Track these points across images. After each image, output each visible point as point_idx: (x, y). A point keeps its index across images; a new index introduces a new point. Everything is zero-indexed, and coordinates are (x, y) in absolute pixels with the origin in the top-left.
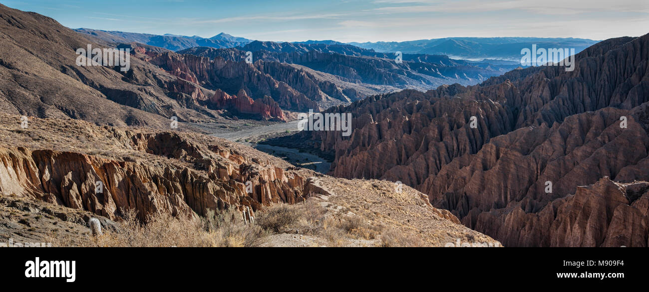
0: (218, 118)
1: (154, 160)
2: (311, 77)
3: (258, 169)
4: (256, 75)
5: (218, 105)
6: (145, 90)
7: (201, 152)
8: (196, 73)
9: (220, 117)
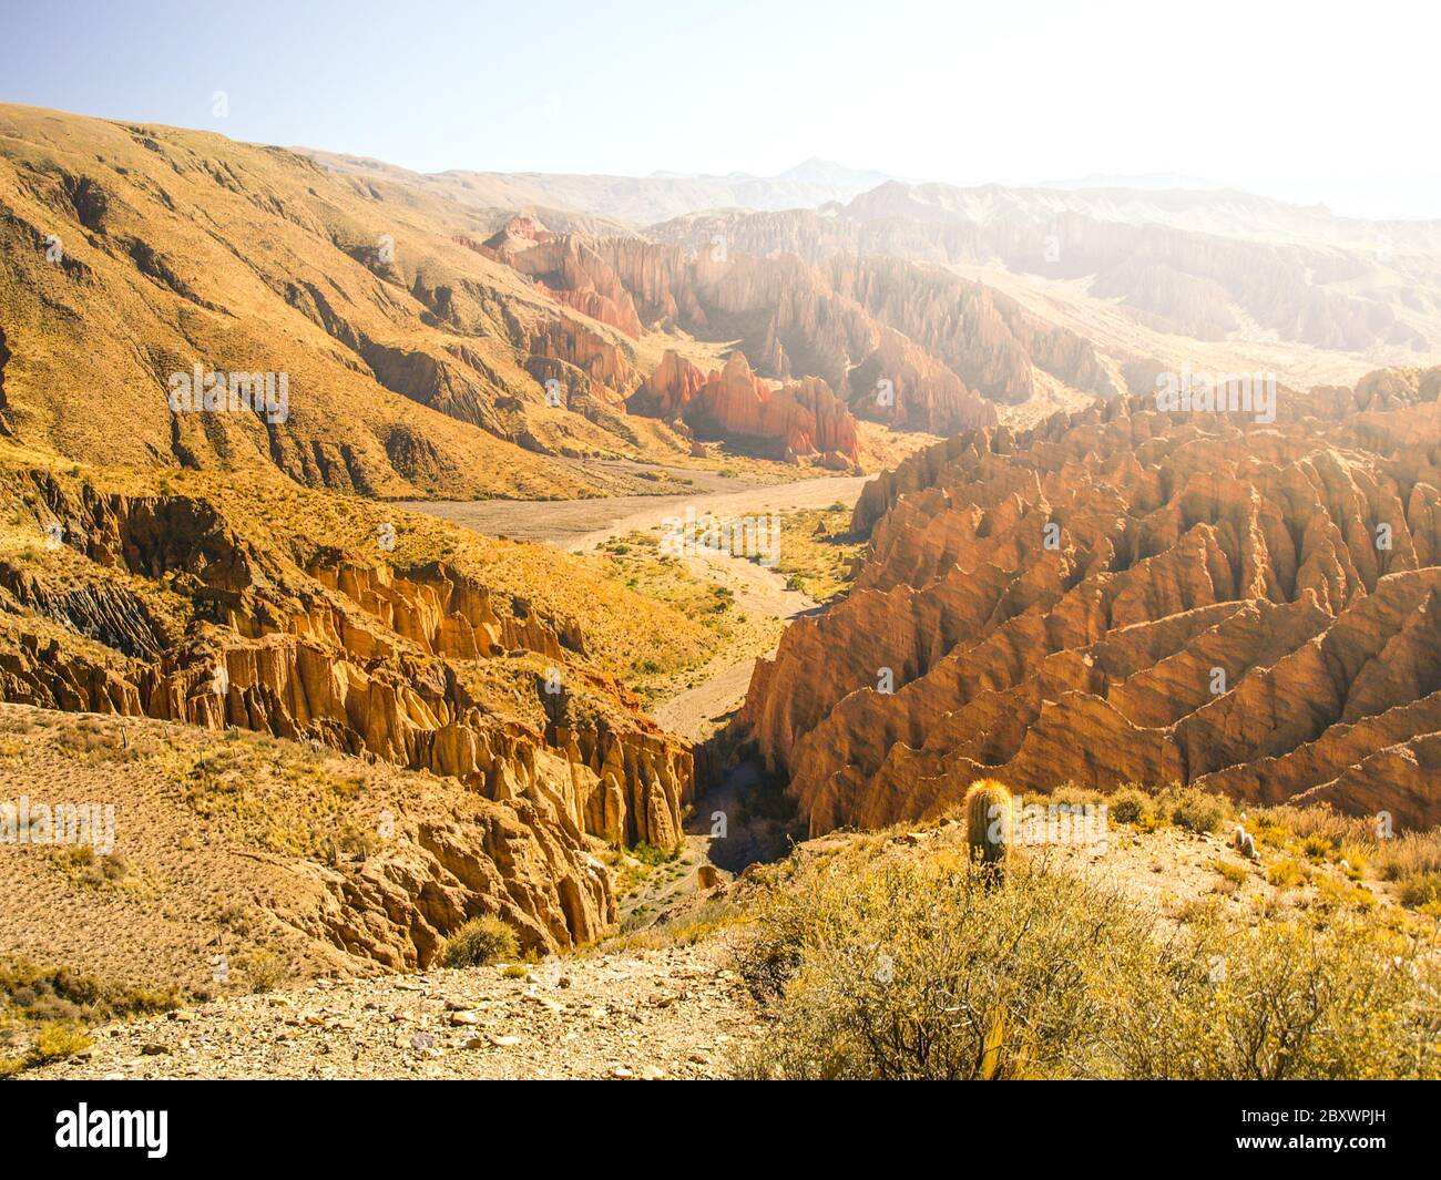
5: (666, 402)
6: (465, 349)
7: (253, 568)
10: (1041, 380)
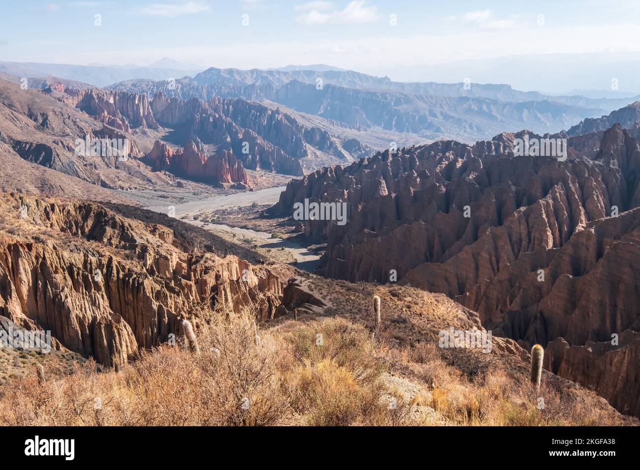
0: (156, 182)
1: (70, 242)
2: (293, 121)
3: (214, 261)
4: (211, 120)
5: (158, 162)
6: (62, 143)
7: (134, 234)
8: (128, 117)
9: (159, 183)
10: (310, 148)
